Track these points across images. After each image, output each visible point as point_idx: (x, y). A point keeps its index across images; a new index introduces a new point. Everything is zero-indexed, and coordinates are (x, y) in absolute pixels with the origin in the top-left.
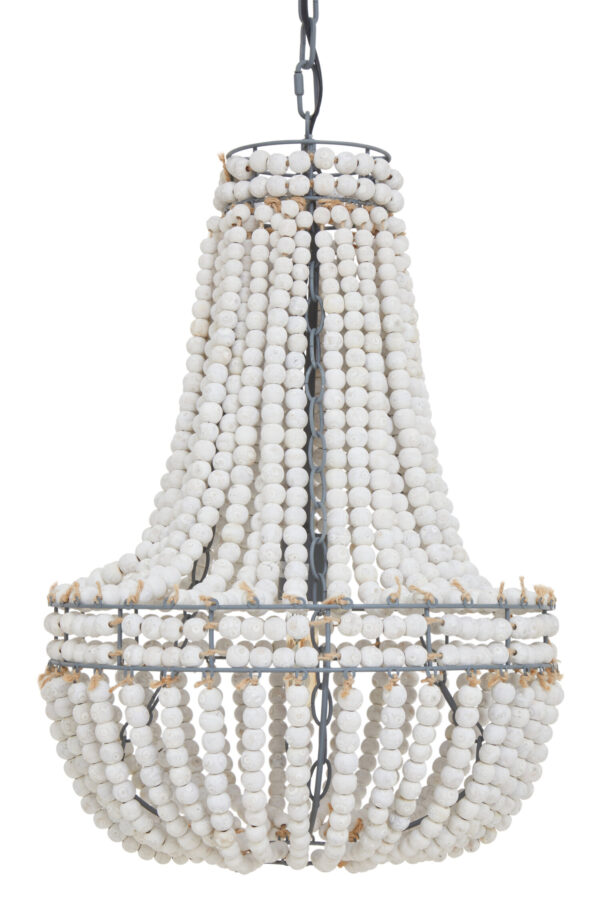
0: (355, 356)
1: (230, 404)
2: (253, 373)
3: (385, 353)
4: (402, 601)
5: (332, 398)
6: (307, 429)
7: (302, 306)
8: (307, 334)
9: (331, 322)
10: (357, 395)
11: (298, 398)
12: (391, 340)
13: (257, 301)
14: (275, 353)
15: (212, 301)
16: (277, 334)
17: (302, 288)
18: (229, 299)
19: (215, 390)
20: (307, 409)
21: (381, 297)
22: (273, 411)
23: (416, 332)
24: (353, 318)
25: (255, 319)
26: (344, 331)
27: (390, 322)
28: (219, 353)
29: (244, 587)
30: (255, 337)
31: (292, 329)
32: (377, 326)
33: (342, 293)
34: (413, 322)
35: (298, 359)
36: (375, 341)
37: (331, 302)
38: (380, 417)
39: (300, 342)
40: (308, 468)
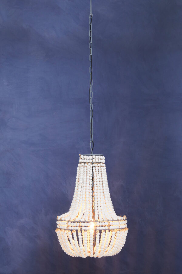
0: (98, 185)
1: (82, 192)
3: (102, 184)
4: (105, 220)
5: (95, 191)
6: (92, 195)
7: (91, 178)
8: (92, 182)
9: (95, 180)
10: (99, 191)
11: (91, 191)
12: (103, 182)
13: (85, 177)
14: (88, 185)
15: (79, 176)
16: (88, 182)
17: (91, 176)
18: (81, 177)
19: (80, 190)
20: (92, 193)
21: (102, 176)
22: (88, 193)
24: (98, 180)
25: (85, 180)
26: (97, 182)
27: (103, 180)
28: (80, 185)
29: (84, 219)
30: (85, 182)
31: (90, 181)
32: (101, 181)
35: (91, 185)
36: (101, 183)
37: (95, 178)
38: (102, 194)
39: (91, 183)
40: (92, 201)
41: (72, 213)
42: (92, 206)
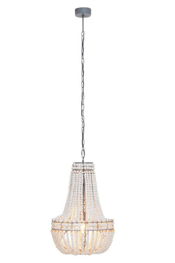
0: (89, 190)
1: (74, 196)
2: (76, 192)
3: (92, 189)
4: (94, 222)
5: (86, 196)
6: (83, 200)
7: (82, 184)
8: (83, 187)
9: (86, 186)
10: (89, 195)
11: (82, 196)
13: (77, 183)
14: (79, 190)
15: (71, 182)
16: (79, 188)
17: (83, 182)
18: (74, 183)
19: (72, 195)
20: (83, 197)
21: (92, 182)
22: (79, 197)
23: (96, 186)
24: (89, 185)
25: (77, 185)
26: (88, 187)
27: (93, 185)
28: (73, 190)
29: (76, 220)
30: (77, 188)
31: (81, 187)
32: (92, 186)
33: (87, 182)
34: (96, 185)
35: (82, 191)
36: (91, 188)
37: (86, 183)
38: (92, 198)
39: (82, 188)
40: (83, 204)
41: (65, 215)
42: (83, 209)
